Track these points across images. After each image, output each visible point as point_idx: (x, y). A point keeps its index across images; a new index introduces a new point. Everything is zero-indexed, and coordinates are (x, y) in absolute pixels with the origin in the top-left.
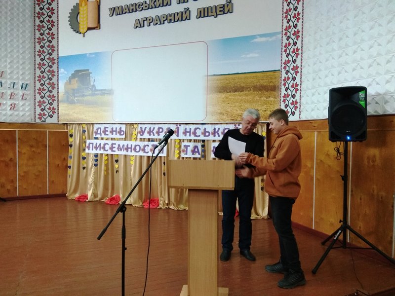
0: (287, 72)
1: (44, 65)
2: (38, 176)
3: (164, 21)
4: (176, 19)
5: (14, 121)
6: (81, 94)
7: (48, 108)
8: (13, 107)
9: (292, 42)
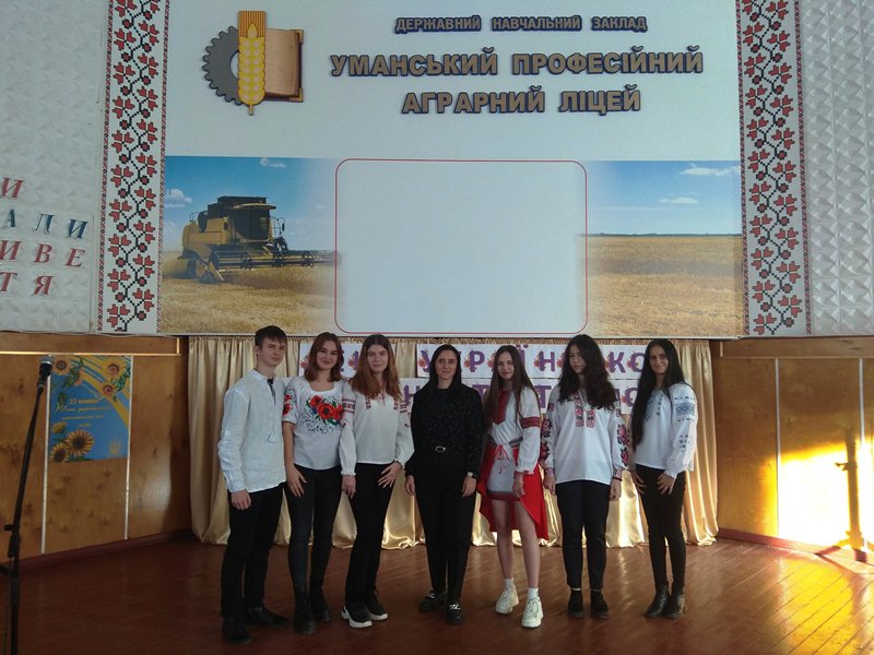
0: (763, 241)
1: (129, 174)
3: (482, 106)
6: (238, 260)
7: (134, 294)
8: (43, 286)
9: (773, 183)
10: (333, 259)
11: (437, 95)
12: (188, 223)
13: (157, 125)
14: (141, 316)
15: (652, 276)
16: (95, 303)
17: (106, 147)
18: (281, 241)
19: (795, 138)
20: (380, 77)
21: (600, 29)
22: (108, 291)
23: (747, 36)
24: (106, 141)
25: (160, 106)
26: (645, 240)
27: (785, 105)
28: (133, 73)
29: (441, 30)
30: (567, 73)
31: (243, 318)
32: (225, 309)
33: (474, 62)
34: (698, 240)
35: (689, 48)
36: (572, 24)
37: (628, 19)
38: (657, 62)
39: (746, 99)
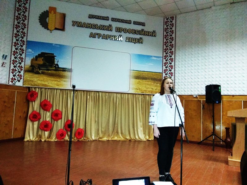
0: (166, 74)
1: (18, 44)
3: (108, 38)
4: (115, 39)
6: (45, 69)
7: (17, 75)
9: (169, 62)
10: (70, 70)
11: (98, 34)
12: (32, 58)
13: (26, 32)
14: (19, 81)
15: (144, 80)
16: (8, 76)
17: (13, 37)
18: (57, 65)
19: (174, 53)
20: (84, 28)
21: (135, 24)
22: (11, 74)
23: (165, 30)
24: (13, 35)
25: (27, 28)
26: (142, 72)
27: (172, 46)
28: (20, 19)
29: (99, 19)
30: (128, 33)
31: (46, 83)
32: (41, 81)
33: (107, 27)
34: (153, 73)
35: (153, 31)
36: (129, 22)
37: (141, 23)
38: (147, 33)
39: (164, 44)
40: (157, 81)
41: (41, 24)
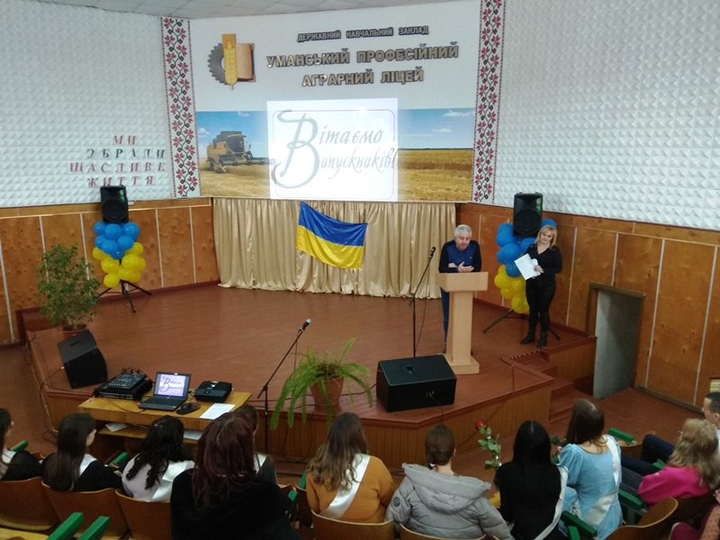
0: (481, 153)
1: (180, 124)
2: (183, 262)
3: (341, 81)
4: (357, 81)
5: (152, 198)
6: (232, 162)
7: (188, 179)
8: (150, 180)
9: (487, 123)
11: (319, 77)
12: (209, 145)
13: (191, 97)
14: (192, 189)
15: (426, 170)
16: (172, 185)
17: (168, 113)
18: (249, 153)
19: (497, 99)
20: (291, 67)
21: (403, 34)
22: (177, 179)
23: (484, 35)
24: (168, 110)
25: (191, 87)
26: (423, 152)
27: (495, 80)
28: (177, 74)
29: (320, 39)
30: (386, 61)
31: (235, 189)
32: (227, 185)
33: (337, 57)
34: (451, 152)
35: (452, 43)
36: (388, 32)
37: (418, 28)
38: (433, 52)
39: (480, 73)
40: (459, 170)
41: (213, 76)
